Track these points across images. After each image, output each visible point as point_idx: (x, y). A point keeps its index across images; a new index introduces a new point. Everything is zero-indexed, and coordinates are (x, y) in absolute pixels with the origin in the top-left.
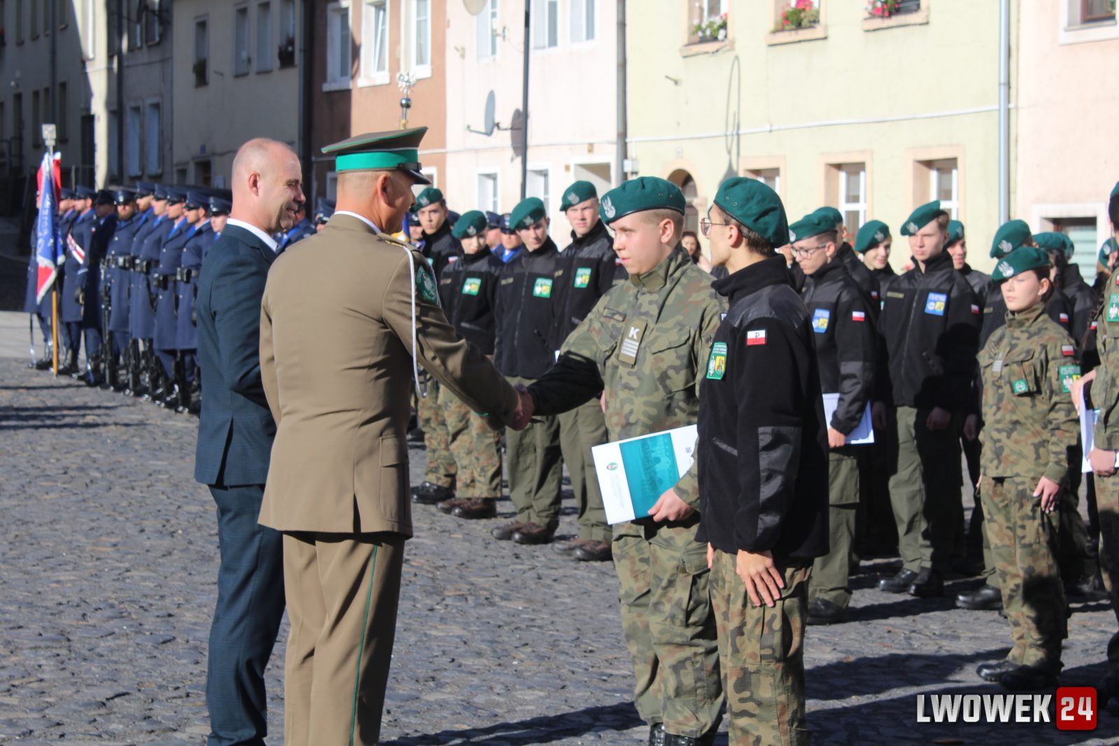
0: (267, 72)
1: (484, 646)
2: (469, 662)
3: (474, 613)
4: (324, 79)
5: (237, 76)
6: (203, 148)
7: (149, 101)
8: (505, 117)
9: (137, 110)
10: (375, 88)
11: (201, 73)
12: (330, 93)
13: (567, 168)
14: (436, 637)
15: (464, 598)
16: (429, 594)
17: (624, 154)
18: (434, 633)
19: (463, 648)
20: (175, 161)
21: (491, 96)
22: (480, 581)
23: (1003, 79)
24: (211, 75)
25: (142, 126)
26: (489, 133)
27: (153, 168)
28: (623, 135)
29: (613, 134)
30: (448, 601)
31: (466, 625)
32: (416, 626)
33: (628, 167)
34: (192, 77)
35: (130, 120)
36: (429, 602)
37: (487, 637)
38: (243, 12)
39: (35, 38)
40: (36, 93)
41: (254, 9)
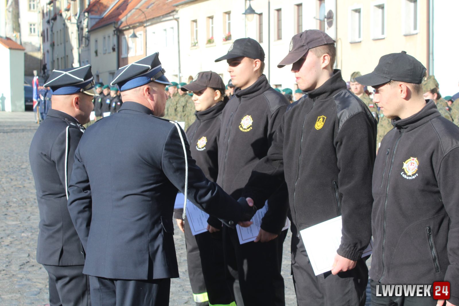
0: (110, 53)
4: (121, 54)
5: (104, 54)
6: (97, 72)
7: (86, 60)
9: (83, 62)
10: (132, 57)
11: (96, 52)
12: (123, 58)
17: (180, 72)
24: (99, 54)
28: (180, 68)
33: (181, 75)
34: (94, 54)
38: (105, 38)
39: (61, 44)
40: (62, 58)
41: (107, 38)
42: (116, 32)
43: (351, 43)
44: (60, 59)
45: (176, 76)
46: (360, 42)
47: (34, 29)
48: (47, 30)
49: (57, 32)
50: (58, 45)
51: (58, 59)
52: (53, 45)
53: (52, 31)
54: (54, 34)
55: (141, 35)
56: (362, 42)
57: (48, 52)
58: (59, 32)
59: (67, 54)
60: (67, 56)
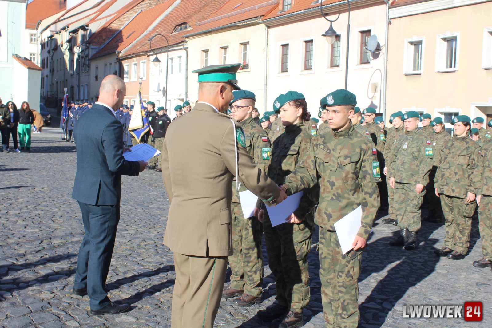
1: (161, 196)
2: (158, 199)
3: (159, 190)
6: (97, 94)
7: (85, 84)
8: (162, 89)
9: (83, 85)
11: (96, 77)
13: (175, 99)
14: (151, 195)
15: (156, 187)
16: (149, 186)
17: (187, 97)
18: (150, 194)
19: (157, 197)
20: (91, 96)
21: (159, 84)
22: (159, 183)
23: (265, 83)
24: (99, 79)
25: (84, 89)
26: (158, 92)
27: (86, 98)
28: (187, 93)
29: (185, 93)
30: (153, 187)
31: (157, 192)
32: (147, 192)
34: (95, 79)
35: (81, 88)
36: (149, 188)
37: (162, 194)
38: (106, 65)
39: (61, 70)
40: (61, 82)
41: (108, 65)
42: (118, 60)
43: (406, 75)
44: (59, 83)
45: (182, 100)
46: (420, 74)
47: (34, 58)
48: (47, 58)
49: (58, 60)
50: (58, 71)
51: (57, 82)
52: (52, 71)
53: (52, 59)
54: (54, 61)
55: (145, 62)
56: (422, 74)
57: (47, 76)
58: (59, 60)
59: (66, 79)
60: (67, 80)
